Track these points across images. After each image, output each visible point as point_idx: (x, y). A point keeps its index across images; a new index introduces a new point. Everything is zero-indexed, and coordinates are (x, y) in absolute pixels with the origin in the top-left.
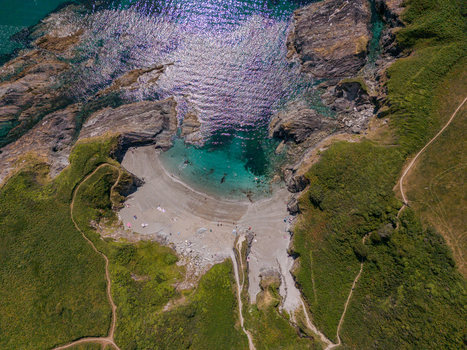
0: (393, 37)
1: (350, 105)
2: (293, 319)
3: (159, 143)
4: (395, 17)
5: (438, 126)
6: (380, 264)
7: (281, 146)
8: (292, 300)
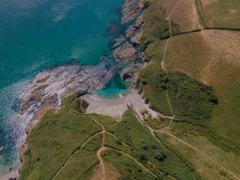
0: (141, 47)
1: (140, 64)
2: (158, 119)
3: (89, 92)
4: (139, 44)
5: (163, 55)
6: (170, 87)
7: (127, 80)
8: (154, 114)
